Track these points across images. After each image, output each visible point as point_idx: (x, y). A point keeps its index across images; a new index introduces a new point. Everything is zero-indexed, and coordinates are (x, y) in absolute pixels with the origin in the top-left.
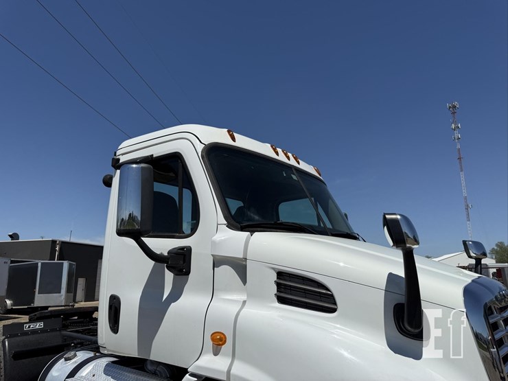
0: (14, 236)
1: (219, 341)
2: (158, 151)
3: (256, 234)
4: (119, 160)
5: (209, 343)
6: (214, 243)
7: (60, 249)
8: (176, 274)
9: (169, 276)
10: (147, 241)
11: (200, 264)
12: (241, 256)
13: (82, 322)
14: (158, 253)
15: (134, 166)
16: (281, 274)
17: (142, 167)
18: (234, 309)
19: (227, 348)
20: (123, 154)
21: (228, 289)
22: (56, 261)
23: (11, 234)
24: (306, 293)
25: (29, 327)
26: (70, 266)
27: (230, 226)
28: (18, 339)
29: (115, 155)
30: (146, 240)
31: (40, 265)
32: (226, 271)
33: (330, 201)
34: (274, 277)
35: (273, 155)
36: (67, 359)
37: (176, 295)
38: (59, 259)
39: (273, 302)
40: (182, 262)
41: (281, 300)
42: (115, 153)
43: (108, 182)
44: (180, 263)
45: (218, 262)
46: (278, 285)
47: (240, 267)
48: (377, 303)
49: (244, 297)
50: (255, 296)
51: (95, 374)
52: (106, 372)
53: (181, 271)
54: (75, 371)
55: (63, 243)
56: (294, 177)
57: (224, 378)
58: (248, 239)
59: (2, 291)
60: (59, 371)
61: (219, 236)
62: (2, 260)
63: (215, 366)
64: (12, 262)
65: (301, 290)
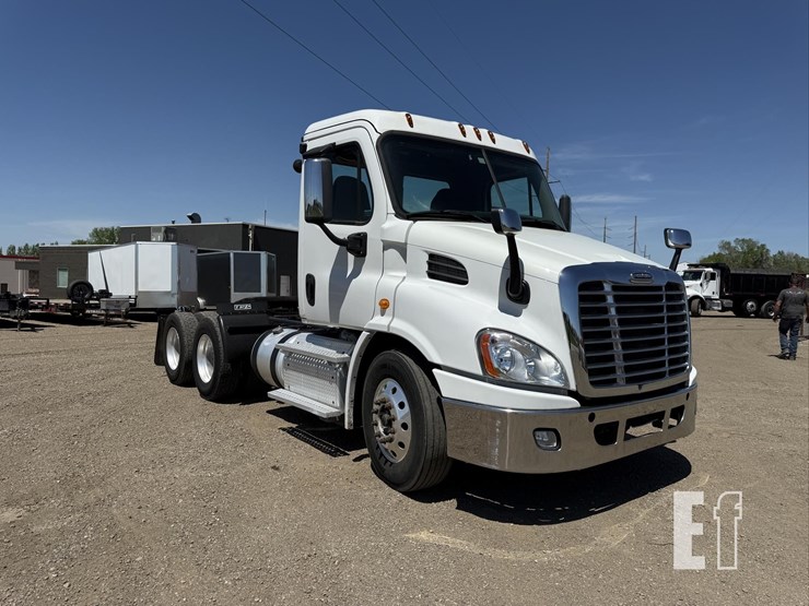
0: (194, 218)
1: (384, 306)
3: (418, 222)
4: (305, 146)
5: (378, 308)
6: (383, 230)
7: (254, 235)
8: (356, 256)
9: (351, 258)
10: (330, 227)
11: (373, 247)
12: (404, 242)
15: (315, 160)
16: (432, 256)
17: (322, 162)
18: (396, 282)
19: (389, 310)
20: (310, 140)
21: (394, 268)
22: (250, 251)
23: (191, 214)
24: (449, 270)
25: (239, 307)
26: (269, 258)
27: (397, 214)
28: (230, 317)
29: (302, 141)
30: (328, 225)
31: (232, 255)
32: (393, 253)
34: (426, 258)
35: (459, 137)
36: (275, 333)
37: (356, 273)
38: (254, 249)
39: (425, 277)
40: (359, 246)
41: (431, 276)
42: (303, 138)
43: (298, 168)
44: (357, 246)
45: (387, 246)
46: (429, 264)
47: (402, 249)
48: (497, 277)
49: (405, 274)
50: (412, 273)
51: (299, 342)
52: (308, 339)
53: (359, 253)
54: (283, 341)
55: (257, 228)
56: (481, 161)
57: (385, 330)
58: (410, 226)
59: (193, 286)
60: (269, 342)
61: (386, 225)
62: (188, 248)
63: (380, 323)
64: (199, 251)
65: (445, 269)
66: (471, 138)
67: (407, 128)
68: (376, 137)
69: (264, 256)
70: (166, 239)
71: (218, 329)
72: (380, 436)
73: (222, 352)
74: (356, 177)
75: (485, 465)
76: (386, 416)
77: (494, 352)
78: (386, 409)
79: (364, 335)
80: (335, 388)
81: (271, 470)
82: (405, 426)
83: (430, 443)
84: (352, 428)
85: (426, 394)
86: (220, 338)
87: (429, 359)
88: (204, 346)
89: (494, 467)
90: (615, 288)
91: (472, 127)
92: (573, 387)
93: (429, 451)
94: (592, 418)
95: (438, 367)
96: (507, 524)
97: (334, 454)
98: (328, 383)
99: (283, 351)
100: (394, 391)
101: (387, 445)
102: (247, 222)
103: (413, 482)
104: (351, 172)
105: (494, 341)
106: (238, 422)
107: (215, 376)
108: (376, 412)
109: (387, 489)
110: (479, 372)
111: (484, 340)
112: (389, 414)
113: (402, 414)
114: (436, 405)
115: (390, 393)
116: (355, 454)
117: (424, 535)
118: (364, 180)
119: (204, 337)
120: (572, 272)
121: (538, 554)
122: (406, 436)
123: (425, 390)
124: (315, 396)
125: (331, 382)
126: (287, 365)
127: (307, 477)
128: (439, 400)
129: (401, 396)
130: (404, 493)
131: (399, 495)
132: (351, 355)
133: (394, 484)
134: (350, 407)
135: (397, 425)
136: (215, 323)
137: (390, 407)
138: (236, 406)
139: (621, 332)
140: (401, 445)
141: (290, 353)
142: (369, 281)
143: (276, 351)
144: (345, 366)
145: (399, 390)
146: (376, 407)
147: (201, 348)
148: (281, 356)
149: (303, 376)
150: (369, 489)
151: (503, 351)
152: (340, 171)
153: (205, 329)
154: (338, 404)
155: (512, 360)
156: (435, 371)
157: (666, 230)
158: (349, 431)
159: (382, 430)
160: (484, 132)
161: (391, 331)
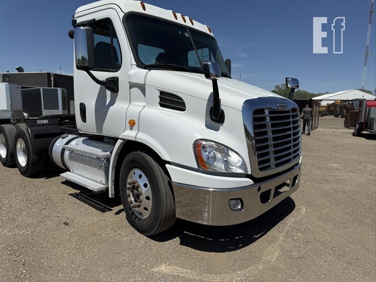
0: (20, 69)
1: (132, 124)
2: (98, 16)
3: (152, 71)
4: (76, 21)
5: (128, 125)
6: (129, 75)
7: (54, 79)
8: (112, 92)
9: (108, 93)
10: (94, 73)
11: (123, 86)
12: (143, 83)
13: (71, 122)
14: (102, 80)
15: (82, 28)
16: (162, 93)
17: (86, 29)
18: (139, 109)
19: (135, 127)
20: (78, 17)
21: (137, 100)
22: (52, 88)
23: (17, 67)
24: (173, 102)
25: (40, 122)
26: (63, 91)
27: (138, 66)
28: (35, 128)
29: (74, 17)
30: (92, 72)
31: (41, 90)
32: (136, 91)
33: (218, 50)
34: (158, 94)
35: (173, 19)
36: (63, 138)
37: (112, 102)
38: (54, 86)
39: (158, 106)
40: (113, 85)
41: (162, 105)
42: (74, 16)
44: (112, 85)
45: (132, 85)
46: (161, 98)
47: (142, 88)
48: (203, 107)
49: (144, 104)
50: (149, 103)
51: (78, 144)
52: (84, 142)
53: (114, 90)
54: (67, 143)
55: (56, 75)
56: (187, 35)
57: (133, 139)
58: (147, 73)
59: (20, 107)
60: (59, 144)
61: (132, 72)
62: (15, 86)
63: (130, 134)
64: (22, 88)
65: (171, 101)
66: (180, 21)
67: (142, 11)
68: (122, 15)
69: (59, 90)
70: (4, 81)
71: (27, 135)
72: (132, 203)
73: (31, 149)
74: (110, 43)
75: (200, 222)
76: (135, 191)
77: (205, 155)
78: (135, 187)
79: (119, 142)
80: (102, 173)
81: (63, 226)
82: (148, 198)
83: (165, 209)
84: (114, 197)
85: (161, 180)
86: (29, 141)
87: (163, 158)
88: (20, 145)
89: (205, 223)
90: (270, 113)
91: (180, 15)
92: (249, 172)
93: (164, 214)
94: (259, 189)
95: (169, 163)
96: (211, 253)
97: (103, 211)
98: (97, 170)
99: (68, 150)
100: (140, 176)
101: (136, 209)
102: (50, 72)
103: (154, 231)
104: (107, 40)
105: (204, 147)
106: (43, 191)
107: (28, 162)
108: (129, 189)
109: (138, 233)
110: (196, 166)
111: (198, 147)
112: (138, 190)
113: (145, 191)
114: (167, 186)
115: (137, 178)
116: (116, 209)
117: (163, 268)
118: (115, 45)
119: (20, 140)
120: (249, 103)
121: (234, 275)
122: (149, 204)
123: (160, 177)
124: (90, 177)
125: (99, 169)
126: (71, 158)
127: (87, 229)
128: (170, 183)
129: (145, 180)
130: (147, 237)
131: (145, 238)
132: (111, 153)
133: (141, 231)
134: (112, 184)
135: (142, 198)
136: (26, 131)
137: (138, 187)
138: (42, 180)
139: (273, 138)
140: (146, 209)
141: (72, 151)
142: (121, 108)
143: (63, 150)
144: (108, 159)
145: (143, 175)
146: (128, 186)
147: (19, 146)
148: (67, 153)
149: (81, 165)
150: (126, 235)
151: (210, 153)
152: (98, 38)
153: (20, 135)
154: (104, 182)
155: (214, 158)
156: (167, 166)
157: (287, 78)
158: (112, 198)
159: (133, 199)
160: (187, 18)
161: (137, 140)
